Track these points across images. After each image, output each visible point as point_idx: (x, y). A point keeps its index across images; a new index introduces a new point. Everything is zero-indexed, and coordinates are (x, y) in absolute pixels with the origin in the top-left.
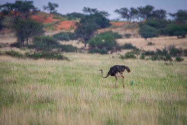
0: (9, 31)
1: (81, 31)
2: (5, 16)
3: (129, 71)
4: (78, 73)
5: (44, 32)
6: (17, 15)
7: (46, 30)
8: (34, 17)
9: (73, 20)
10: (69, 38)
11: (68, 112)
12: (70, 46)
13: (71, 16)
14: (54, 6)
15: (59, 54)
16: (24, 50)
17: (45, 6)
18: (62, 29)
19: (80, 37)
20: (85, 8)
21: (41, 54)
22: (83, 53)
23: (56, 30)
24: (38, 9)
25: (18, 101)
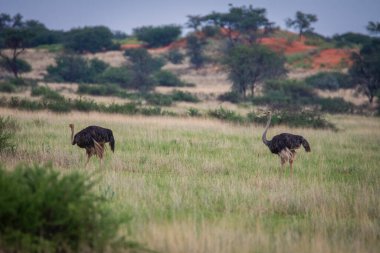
0: (216, 68)
1: (362, 72)
2: (210, 40)
3: (308, 149)
4: (355, 156)
5: (286, 71)
6: (233, 37)
7: (291, 67)
8: (266, 41)
9: (346, 48)
10: (338, 85)
11: (335, 235)
12: (340, 101)
13: (343, 39)
14: (308, 20)
15: (316, 118)
16: (246, 106)
17: (290, 20)
18: (323, 66)
19: (360, 83)
20: (372, 24)
21: (279, 117)
22: (366, 115)
23: (312, 68)
24: (276, 26)
25: (232, 211)
